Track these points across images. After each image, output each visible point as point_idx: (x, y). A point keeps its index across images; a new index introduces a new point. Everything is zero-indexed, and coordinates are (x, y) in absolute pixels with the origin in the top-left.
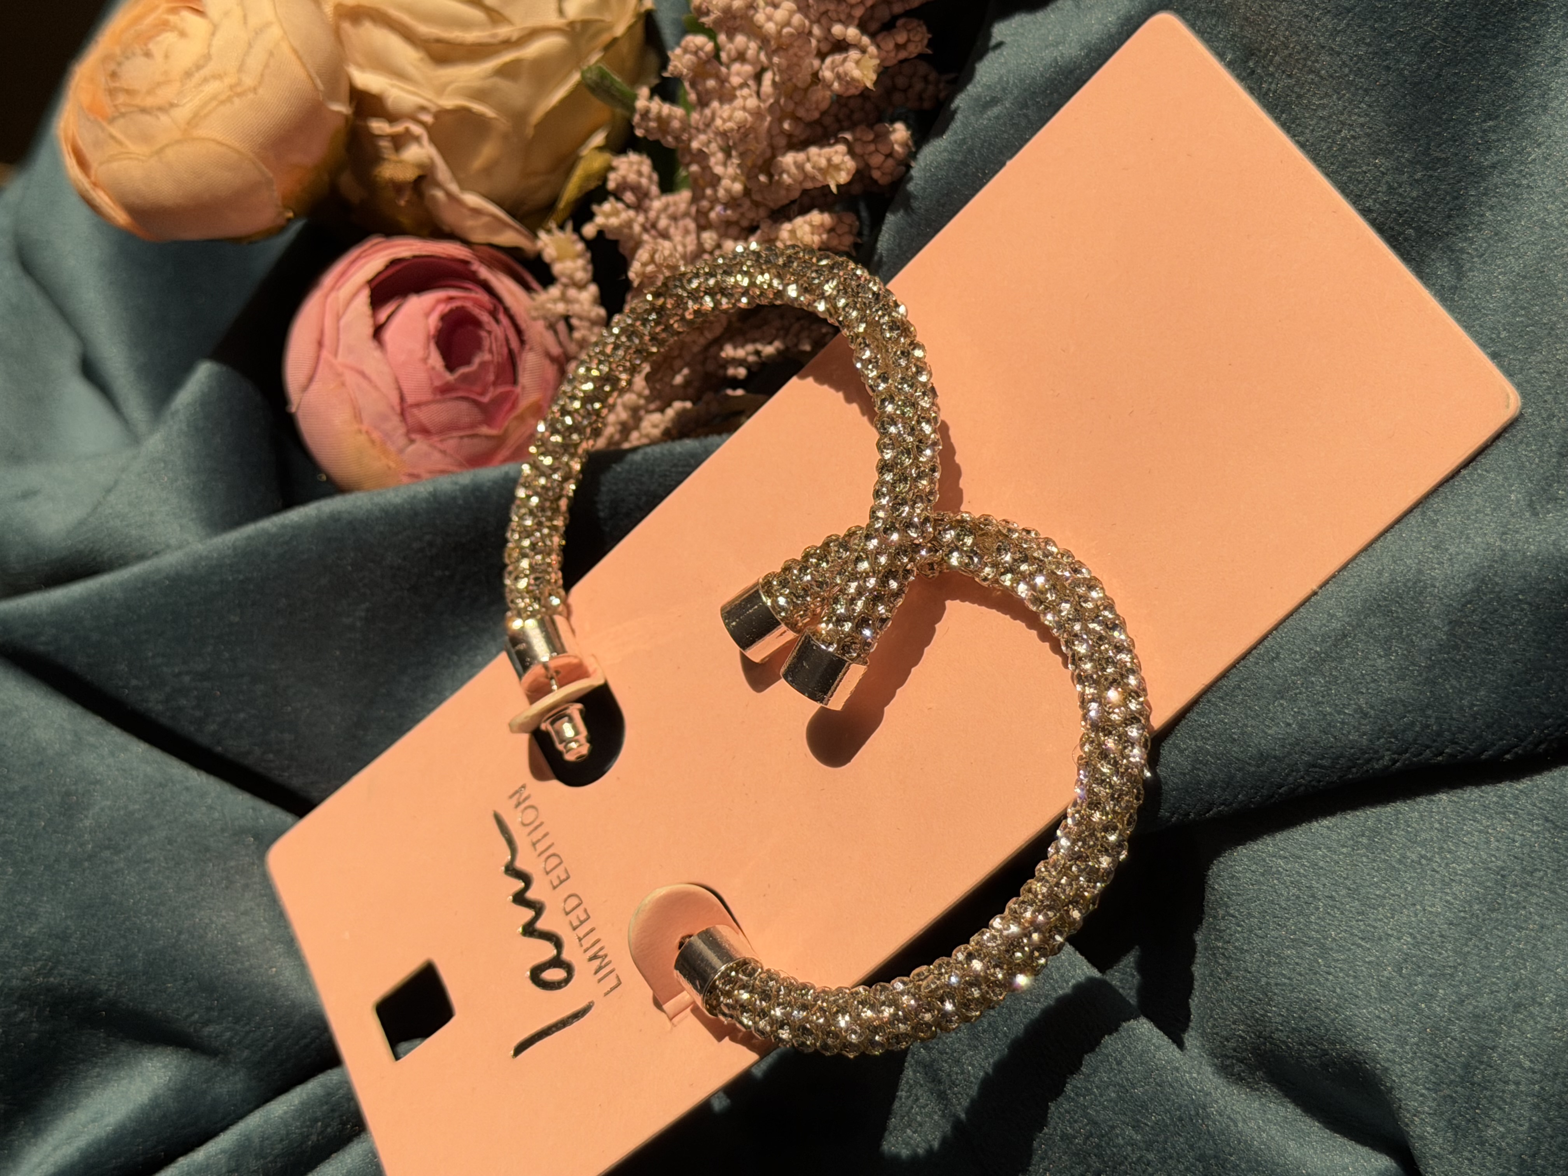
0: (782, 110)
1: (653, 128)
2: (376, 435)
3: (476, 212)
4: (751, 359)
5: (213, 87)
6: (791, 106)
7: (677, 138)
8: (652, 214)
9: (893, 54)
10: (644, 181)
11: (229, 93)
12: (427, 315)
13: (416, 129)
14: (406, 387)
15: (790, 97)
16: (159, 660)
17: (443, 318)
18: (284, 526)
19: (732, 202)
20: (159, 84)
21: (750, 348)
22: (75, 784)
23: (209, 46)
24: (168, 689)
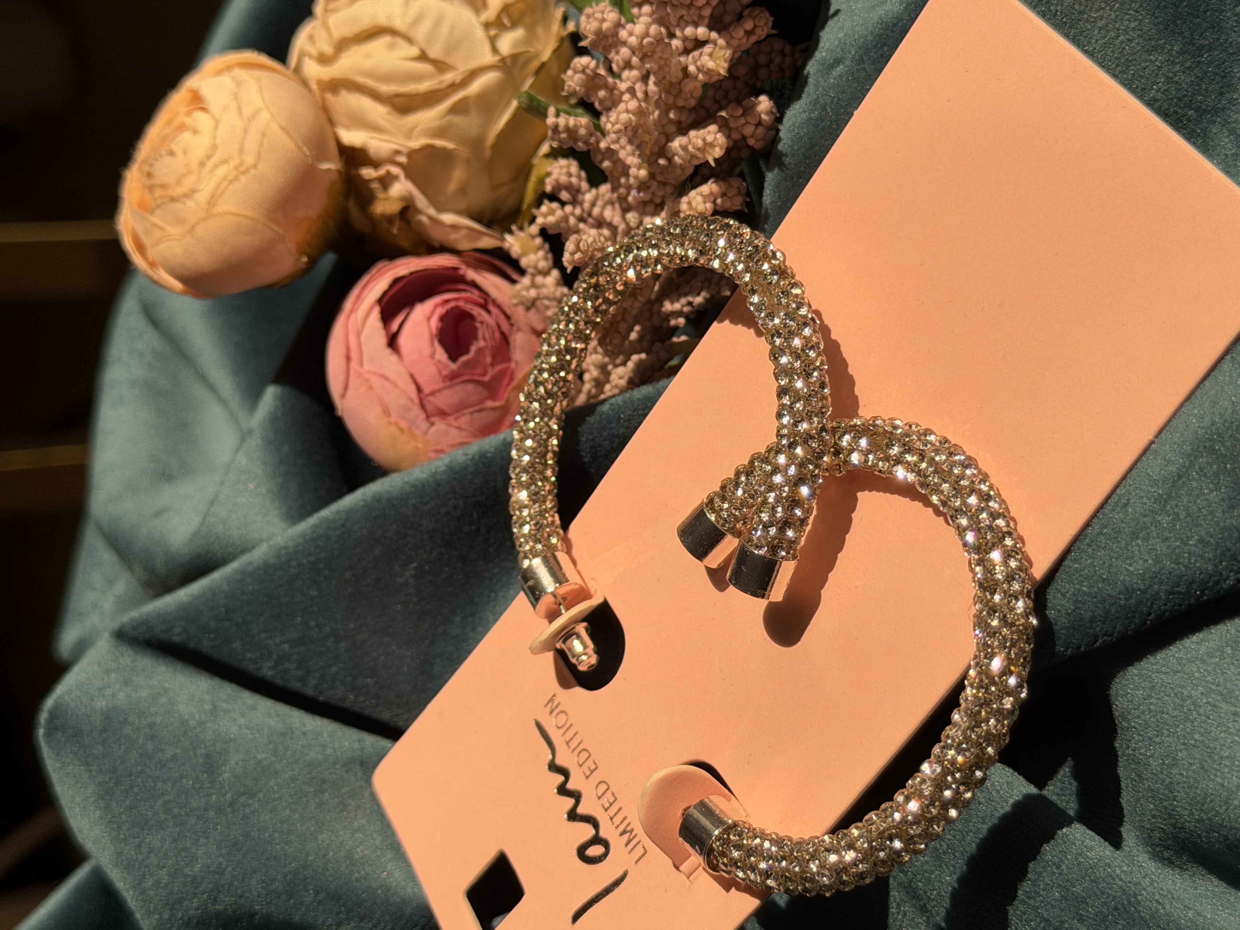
0: (666, 104)
1: (564, 139)
2: (403, 424)
3: (455, 227)
4: (686, 309)
5: (222, 171)
6: (671, 100)
7: (586, 143)
8: (586, 205)
9: (744, 40)
10: (574, 180)
11: (235, 173)
12: (429, 319)
13: (395, 170)
14: (421, 381)
15: (668, 92)
16: (263, 635)
17: (442, 319)
18: (338, 512)
19: (642, 186)
20: (183, 176)
21: (683, 301)
22: (214, 745)
23: (215, 138)
24: (275, 656)
